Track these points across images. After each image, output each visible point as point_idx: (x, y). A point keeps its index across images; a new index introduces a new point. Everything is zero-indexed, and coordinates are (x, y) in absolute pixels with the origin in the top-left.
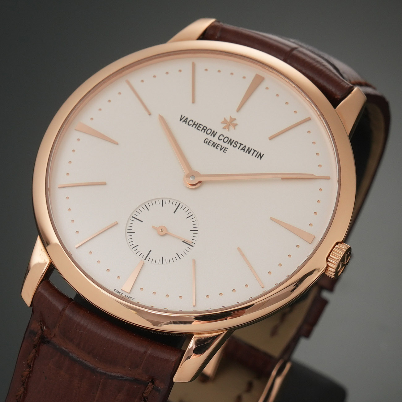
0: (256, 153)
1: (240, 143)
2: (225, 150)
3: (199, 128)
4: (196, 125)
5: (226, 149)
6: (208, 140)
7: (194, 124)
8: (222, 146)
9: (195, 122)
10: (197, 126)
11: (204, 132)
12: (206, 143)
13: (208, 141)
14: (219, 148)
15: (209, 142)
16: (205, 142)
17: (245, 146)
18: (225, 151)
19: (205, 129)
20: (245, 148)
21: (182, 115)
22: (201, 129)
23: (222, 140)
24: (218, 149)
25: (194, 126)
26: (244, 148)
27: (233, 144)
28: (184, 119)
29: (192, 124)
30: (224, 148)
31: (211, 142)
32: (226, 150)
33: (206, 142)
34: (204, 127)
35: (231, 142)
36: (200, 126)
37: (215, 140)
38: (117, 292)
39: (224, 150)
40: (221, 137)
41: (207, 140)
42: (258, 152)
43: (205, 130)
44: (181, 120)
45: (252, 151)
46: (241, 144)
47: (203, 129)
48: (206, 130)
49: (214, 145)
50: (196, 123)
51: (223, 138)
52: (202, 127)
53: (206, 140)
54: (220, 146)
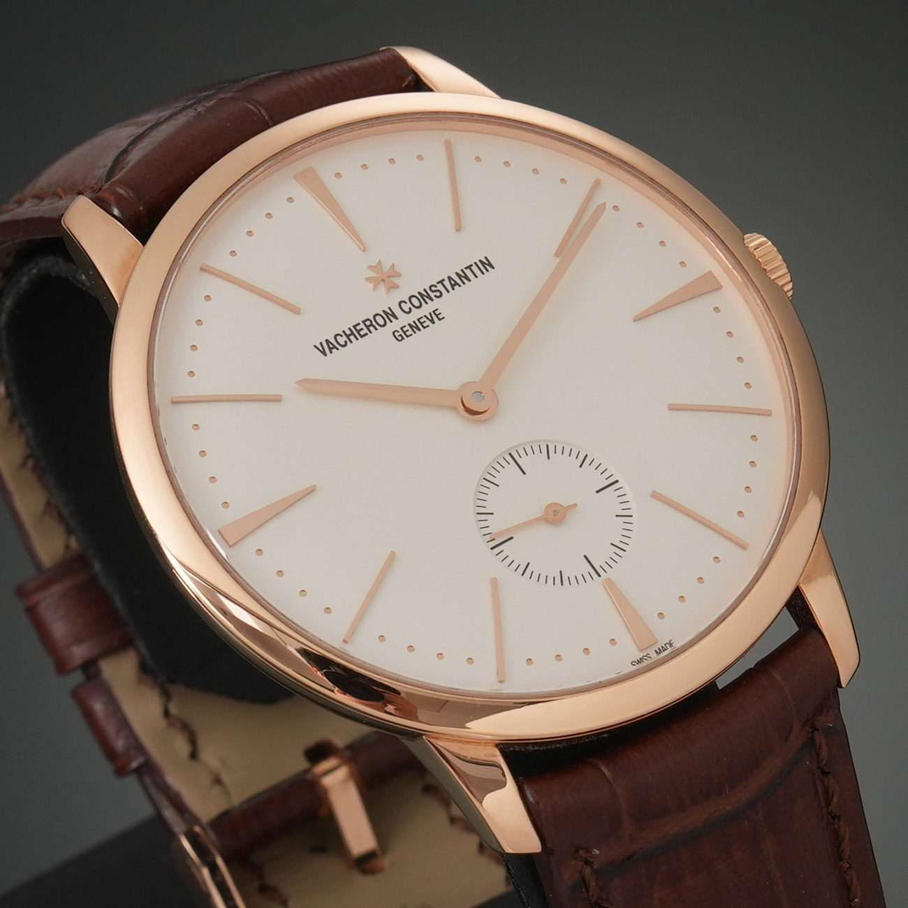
0: (474, 268)
1: (438, 283)
2: (437, 316)
3: (362, 333)
4: (352, 333)
5: (437, 312)
6: (398, 332)
7: (348, 336)
8: (425, 316)
9: (344, 332)
10: (355, 333)
11: (376, 329)
12: (403, 338)
13: (401, 333)
14: (428, 323)
15: (405, 332)
16: (400, 338)
17: (449, 278)
18: (440, 317)
19: (370, 324)
20: (454, 281)
21: (315, 346)
22: (365, 331)
23: (412, 308)
24: (428, 326)
25: (352, 338)
26: (453, 283)
27: (432, 295)
28: (327, 347)
29: (345, 338)
30: (433, 314)
31: (405, 329)
32: (440, 314)
33: (401, 336)
34: (364, 322)
35: (424, 297)
36: (358, 328)
37: (404, 320)
38: (639, 662)
39: (435, 316)
40: (406, 307)
41: (396, 334)
42: (475, 263)
43: (372, 325)
44: (324, 353)
45: (468, 272)
46: (441, 282)
47: (368, 327)
48: (374, 323)
49: (415, 327)
50: (348, 332)
51: (409, 305)
52: (362, 326)
53: (397, 336)
54: (424, 319)
